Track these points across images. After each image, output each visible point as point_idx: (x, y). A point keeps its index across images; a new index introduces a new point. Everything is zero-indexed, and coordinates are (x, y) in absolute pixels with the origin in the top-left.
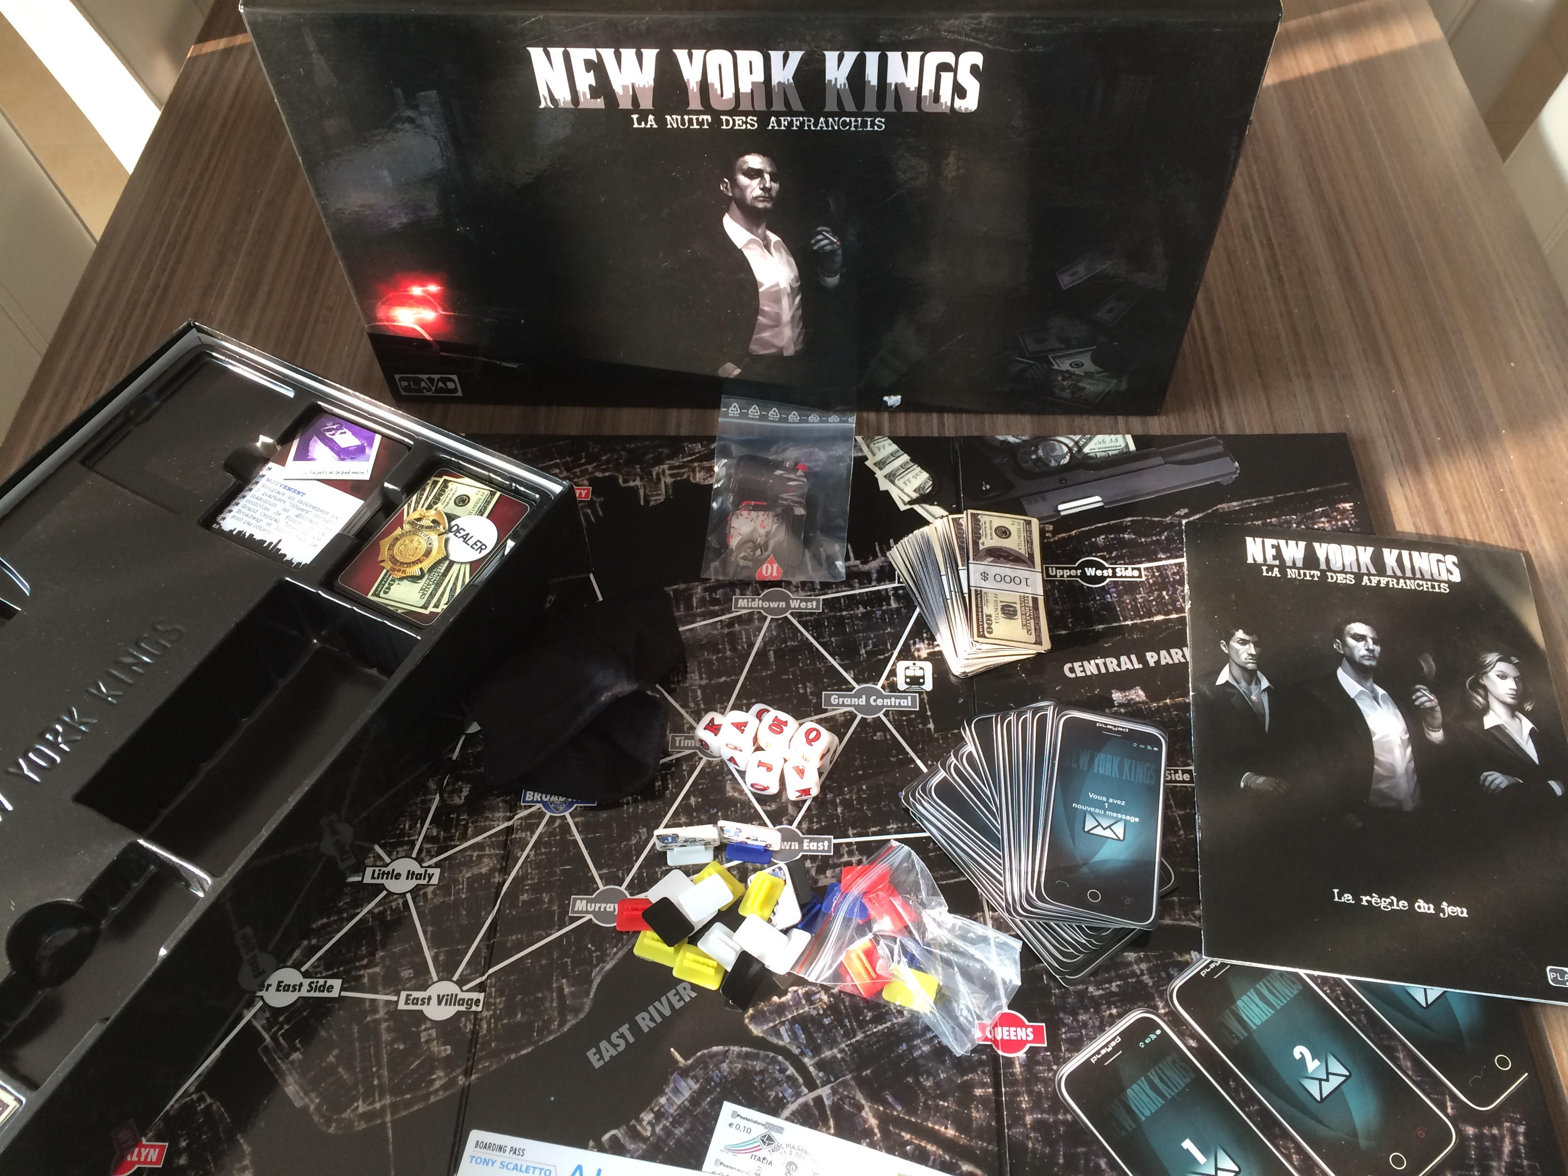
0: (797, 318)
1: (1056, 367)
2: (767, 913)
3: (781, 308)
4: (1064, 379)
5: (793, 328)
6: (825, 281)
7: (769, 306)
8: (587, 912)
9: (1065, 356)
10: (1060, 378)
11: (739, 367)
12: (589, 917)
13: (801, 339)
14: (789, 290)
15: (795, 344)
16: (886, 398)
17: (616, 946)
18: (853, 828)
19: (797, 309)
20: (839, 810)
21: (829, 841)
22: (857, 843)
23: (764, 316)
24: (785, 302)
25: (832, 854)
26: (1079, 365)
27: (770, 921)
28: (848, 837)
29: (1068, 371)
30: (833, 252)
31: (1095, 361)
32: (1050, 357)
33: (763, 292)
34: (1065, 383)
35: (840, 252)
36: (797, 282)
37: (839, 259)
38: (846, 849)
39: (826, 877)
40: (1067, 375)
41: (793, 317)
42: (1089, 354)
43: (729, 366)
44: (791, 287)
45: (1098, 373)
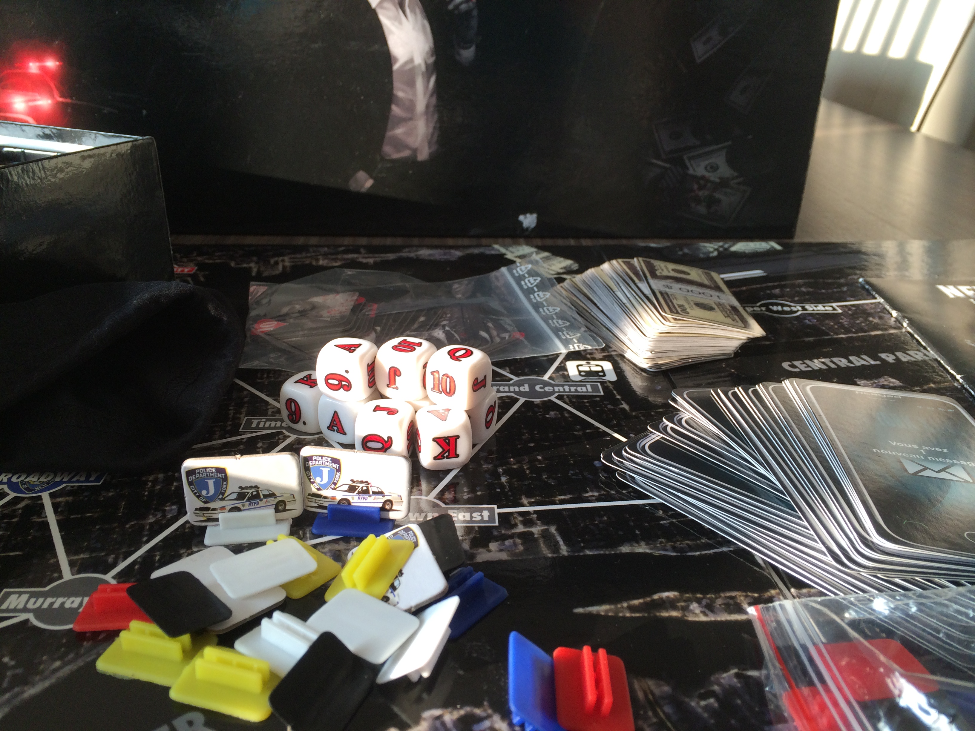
0: (431, 109)
1: (691, 172)
2: (381, 587)
3: (415, 94)
4: (701, 188)
5: (427, 121)
6: (459, 54)
7: (403, 91)
8: (25, 610)
9: (700, 156)
10: (696, 187)
11: (371, 177)
12: (23, 617)
13: (435, 138)
14: (423, 68)
15: (430, 143)
16: (521, 218)
17: (61, 658)
18: (528, 497)
19: (431, 96)
20: (504, 479)
21: (491, 511)
22: (535, 512)
23: (397, 105)
24: (420, 84)
25: (497, 524)
26: (714, 168)
27: (386, 599)
28: (522, 505)
29: (703, 177)
30: (468, 13)
31: (731, 162)
32: (685, 157)
33: (398, 70)
34: (701, 193)
35: (475, 13)
36: (432, 56)
37: (474, 23)
38: (520, 518)
39: (489, 551)
40: (702, 182)
41: (427, 107)
42: (724, 153)
43: (361, 175)
44: (426, 63)
45: (733, 179)
